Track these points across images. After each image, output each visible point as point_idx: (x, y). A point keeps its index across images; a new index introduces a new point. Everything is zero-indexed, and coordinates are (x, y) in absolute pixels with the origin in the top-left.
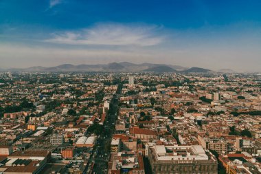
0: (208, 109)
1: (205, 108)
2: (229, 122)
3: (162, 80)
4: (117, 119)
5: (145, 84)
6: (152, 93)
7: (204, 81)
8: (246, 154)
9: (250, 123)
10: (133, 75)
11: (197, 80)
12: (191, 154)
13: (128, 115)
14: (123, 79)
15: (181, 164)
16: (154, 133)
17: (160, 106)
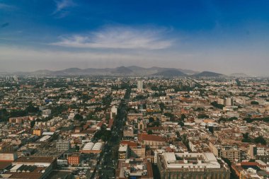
0: (220, 115)
1: (217, 114)
2: (242, 128)
3: (172, 85)
4: (125, 124)
5: (154, 88)
6: (161, 98)
7: (215, 86)
8: (260, 162)
9: (264, 129)
10: (141, 79)
11: (208, 85)
12: (203, 162)
13: (136, 120)
14: (131, 83)
15: (192, 172)
16: (164, 139)
17: (170, 111)
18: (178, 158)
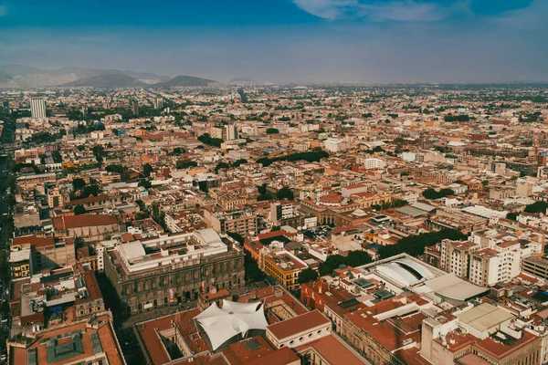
0: (217, 158)
1: (211, 156)
2: (256, 177)
4: (14, 202)
5: (74, 115)
6: (94, 135)
7: (203, 104)
8: (288, 229)
9: (290, 174)
11: (189, 103)
12: (196, 248)
15: (178, 270)
16: (113, 219)
17: (117, 161)
18: (148, 250)
